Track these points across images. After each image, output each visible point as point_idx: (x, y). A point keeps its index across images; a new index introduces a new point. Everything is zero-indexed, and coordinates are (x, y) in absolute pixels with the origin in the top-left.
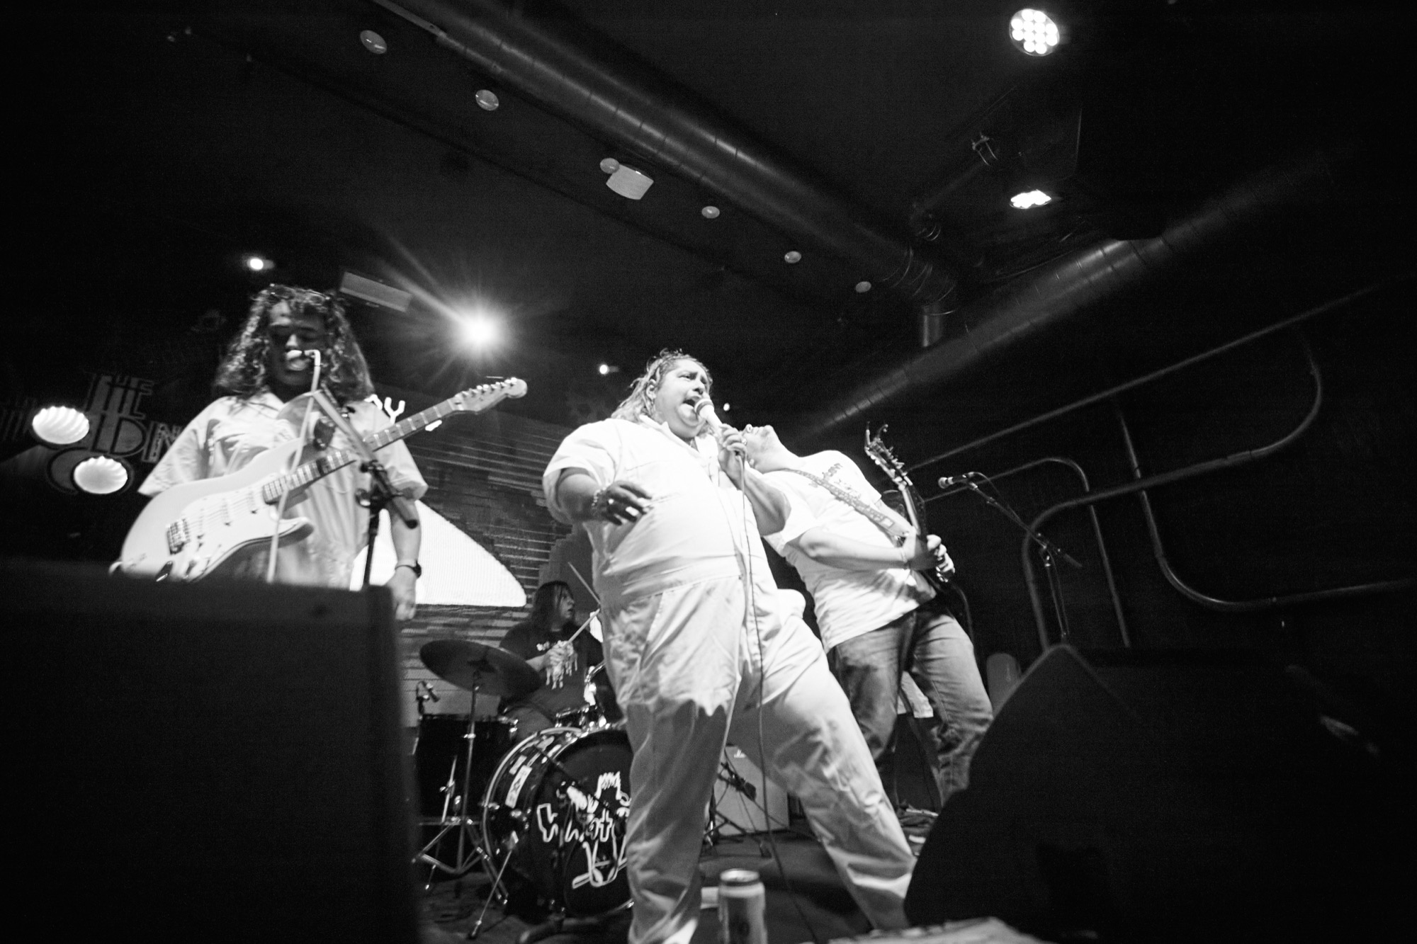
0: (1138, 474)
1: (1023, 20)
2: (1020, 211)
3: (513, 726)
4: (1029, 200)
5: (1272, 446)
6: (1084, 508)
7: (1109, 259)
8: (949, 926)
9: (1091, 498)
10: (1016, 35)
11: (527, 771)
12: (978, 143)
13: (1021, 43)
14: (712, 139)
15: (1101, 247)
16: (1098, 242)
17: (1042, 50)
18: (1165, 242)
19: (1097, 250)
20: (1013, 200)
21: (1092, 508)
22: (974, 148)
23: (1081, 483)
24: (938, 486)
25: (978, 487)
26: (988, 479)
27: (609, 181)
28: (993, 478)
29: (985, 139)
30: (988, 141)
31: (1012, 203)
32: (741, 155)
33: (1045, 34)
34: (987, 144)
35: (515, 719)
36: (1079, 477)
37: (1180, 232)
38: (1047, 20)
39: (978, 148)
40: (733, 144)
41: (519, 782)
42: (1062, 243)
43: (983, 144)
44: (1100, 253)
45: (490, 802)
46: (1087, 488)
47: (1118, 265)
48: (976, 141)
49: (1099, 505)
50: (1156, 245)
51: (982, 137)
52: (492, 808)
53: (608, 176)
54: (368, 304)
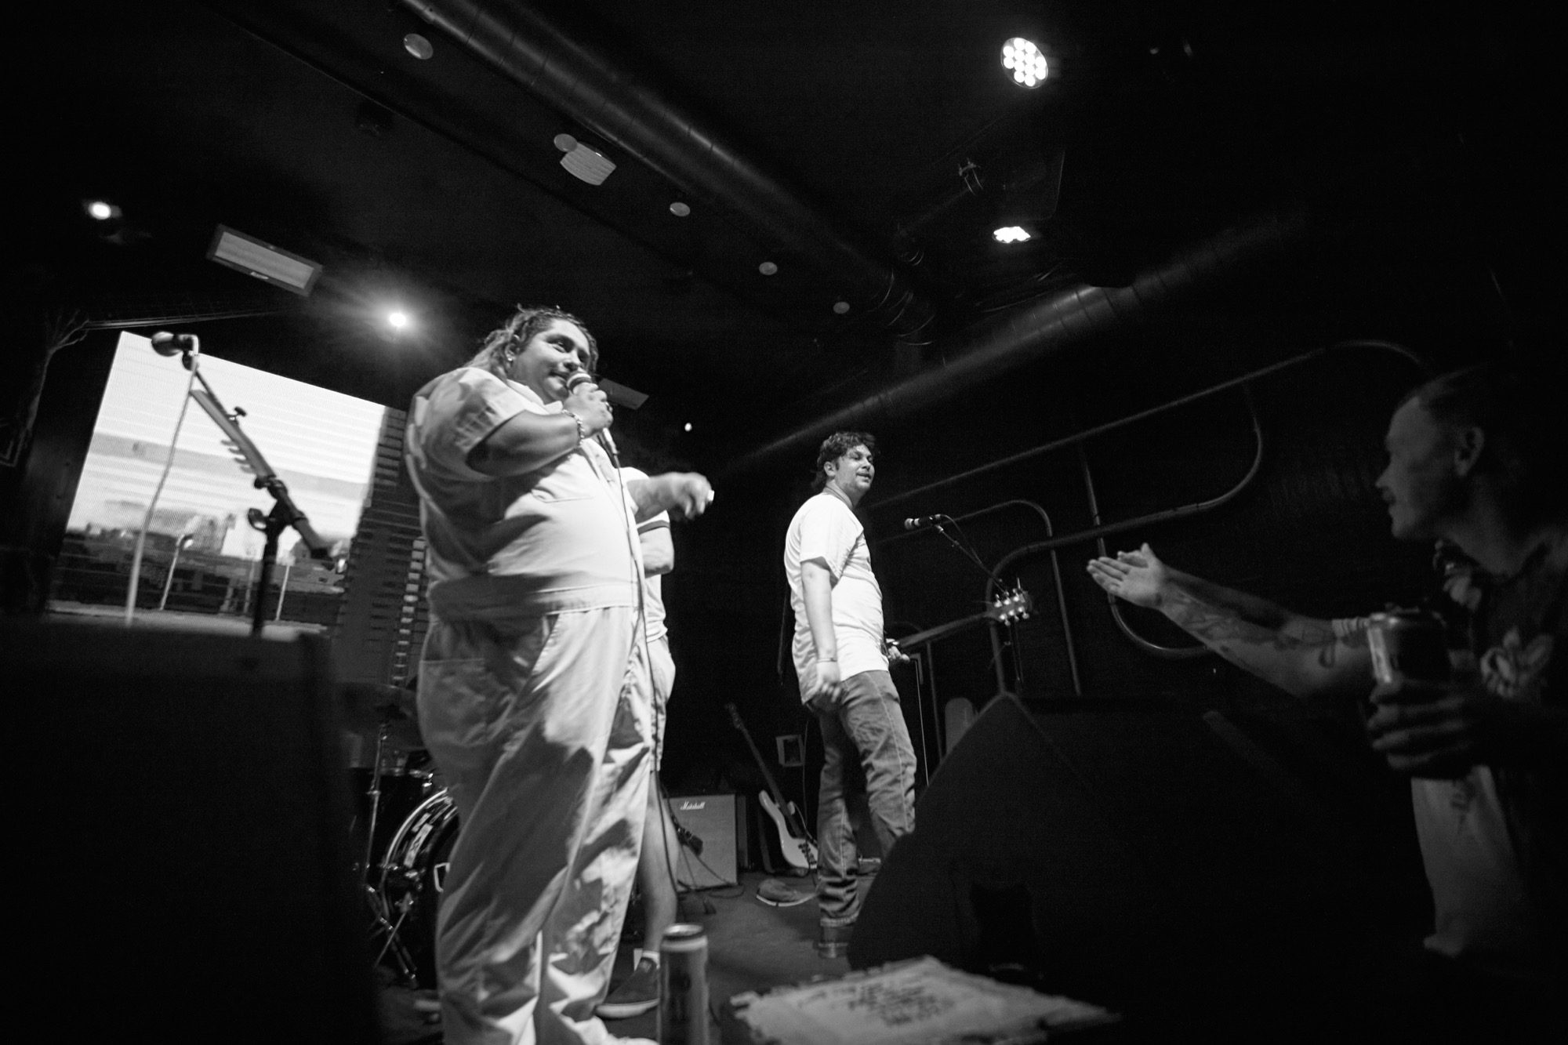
0: (1098, 521)
1: (1015, 49)
2: (1002, 245)
3: (427, 781)
4: (1010, 234)
5: (1217, 500)
6: (1045, 554)
7: (1082, 303)
8: (887, 966)
9: (1050, 543)
10: (1008, 63)
11: (429, 828)
12: (965, 169)
13: (1012, 71)
14: (685, 128)
15: (1076, 290)
16: (1072, 285)
17: (1031, 83)
18: (1135, 290)
19: (1073, 293)
20: (996, 233)
21: (1054, 554)
22: (961, 174)
23: (1045, 527)
24: (904, 525)
25: (944, 530)
26: (953, 520)
27: (564, 159)
28: (959, 519)
29: (972, 165)
30: (974, 168)
31: (995, 236)
32: (716, 150)
33: (1035, 66)
34: (974, 171)
35: (431, 772)
36: (1043, 521)
37: (1148, 283)
38: (1037, 52)
39: (964, 174)
40: (709, 137)
41: (420, 838)
42: (1040, 282)
43: (970, 172)
44: (1075, 297)
45: (390, 862)
46: (1050, 533)
47: (1090, 309)
48: (963, 167)
49: (1059, 550)
50: (1126, 293)
51: (969, 163)
52: (392, 869)
53: (564, 154)
54: (253, 274)
